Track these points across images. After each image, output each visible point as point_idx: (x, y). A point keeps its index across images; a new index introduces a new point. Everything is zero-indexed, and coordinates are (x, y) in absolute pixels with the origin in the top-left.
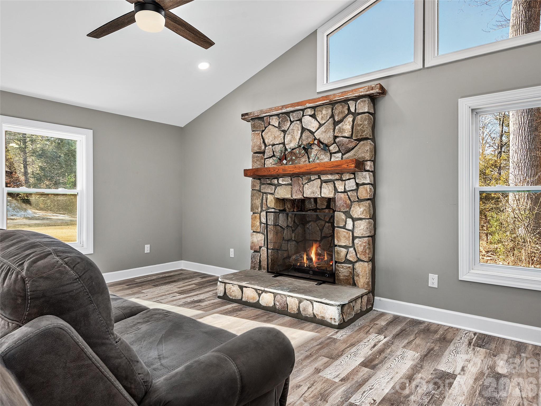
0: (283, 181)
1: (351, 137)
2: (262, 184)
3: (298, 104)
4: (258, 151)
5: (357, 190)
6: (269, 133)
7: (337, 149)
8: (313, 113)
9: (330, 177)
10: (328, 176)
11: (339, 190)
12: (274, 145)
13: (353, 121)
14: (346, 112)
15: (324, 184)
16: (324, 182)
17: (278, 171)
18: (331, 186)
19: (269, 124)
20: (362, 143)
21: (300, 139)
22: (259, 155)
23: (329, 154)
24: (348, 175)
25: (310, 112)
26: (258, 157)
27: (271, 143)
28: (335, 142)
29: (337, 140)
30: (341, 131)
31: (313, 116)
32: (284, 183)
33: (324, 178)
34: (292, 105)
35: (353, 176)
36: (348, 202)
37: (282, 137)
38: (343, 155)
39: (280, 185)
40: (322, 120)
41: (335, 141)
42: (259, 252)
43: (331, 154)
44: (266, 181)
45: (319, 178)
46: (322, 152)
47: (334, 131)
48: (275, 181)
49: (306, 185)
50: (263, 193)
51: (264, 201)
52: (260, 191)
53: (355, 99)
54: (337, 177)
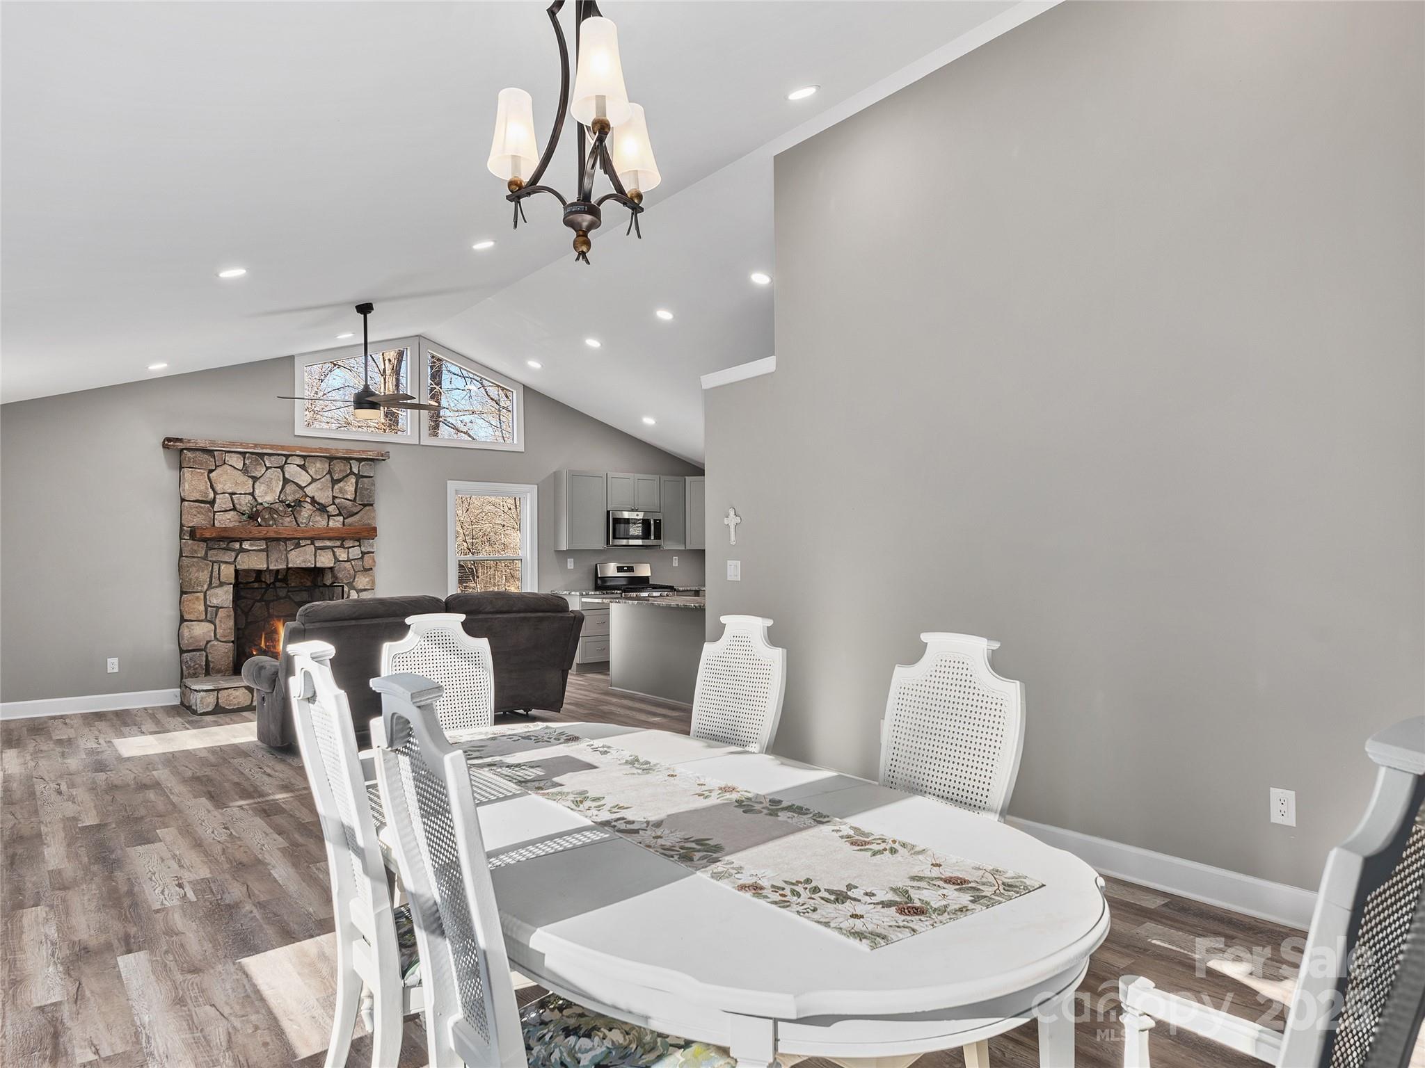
0: (251, 545)
1: (354, 500)
2: (209, 549)
3: (283, 448)
4: (200, 499)
5: (362, 558)
6: (225, 476)
7: (338, 512)
8: (303, 463)
9: (328, 543)
10: (325, 541)
11: (341, 559)
12: (236, 494)
13: (357, 483)
14: (349, 471)
15: (319, 551)
16: (320, 549)
17: (266, 534)
18: (329, 554)
19: (225, 463)
20: (367, 508)
21: (280, 492)
22: (203, 505)
23: (326, 516)
24: (351, 542)
25: (299, 461)
26: (202, 508)
27: (230, 491)
28: (334, 504)
29: (337, 501)
30: (341, 490)
31: (303, 467)
32: (254, 548)
33: (318, 544)
34: (272, 447)
35: (358, 544)
36: (352, 572)
37: (251, 486)
38: (344, 519)
39: (242, 550)
40: (316, 474)
41: (333, 502)
42: (204, 650)
43: (329, 516)
44: (219, 545)
45: (312, 543)
46: (317, 513)
47: (333, 491)
48: (237, 546)
49: (293, 552)
50: (213, 562)
51: (215, 574)
52: (205, 558)
53: (360, 460)
54: (338, 543)
